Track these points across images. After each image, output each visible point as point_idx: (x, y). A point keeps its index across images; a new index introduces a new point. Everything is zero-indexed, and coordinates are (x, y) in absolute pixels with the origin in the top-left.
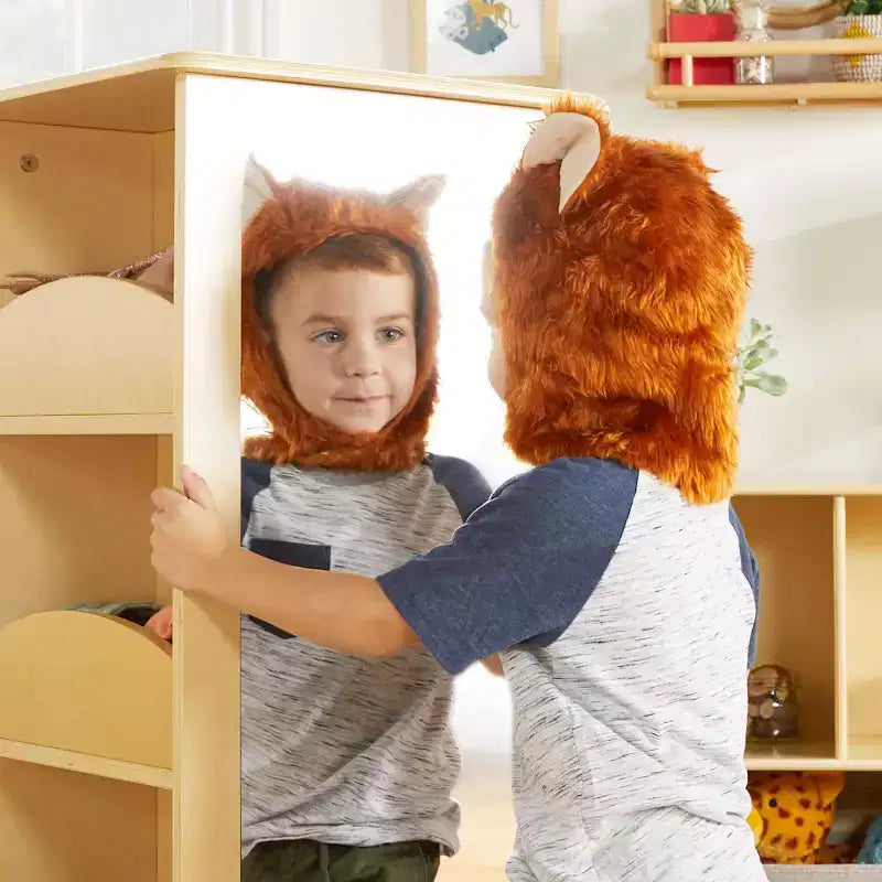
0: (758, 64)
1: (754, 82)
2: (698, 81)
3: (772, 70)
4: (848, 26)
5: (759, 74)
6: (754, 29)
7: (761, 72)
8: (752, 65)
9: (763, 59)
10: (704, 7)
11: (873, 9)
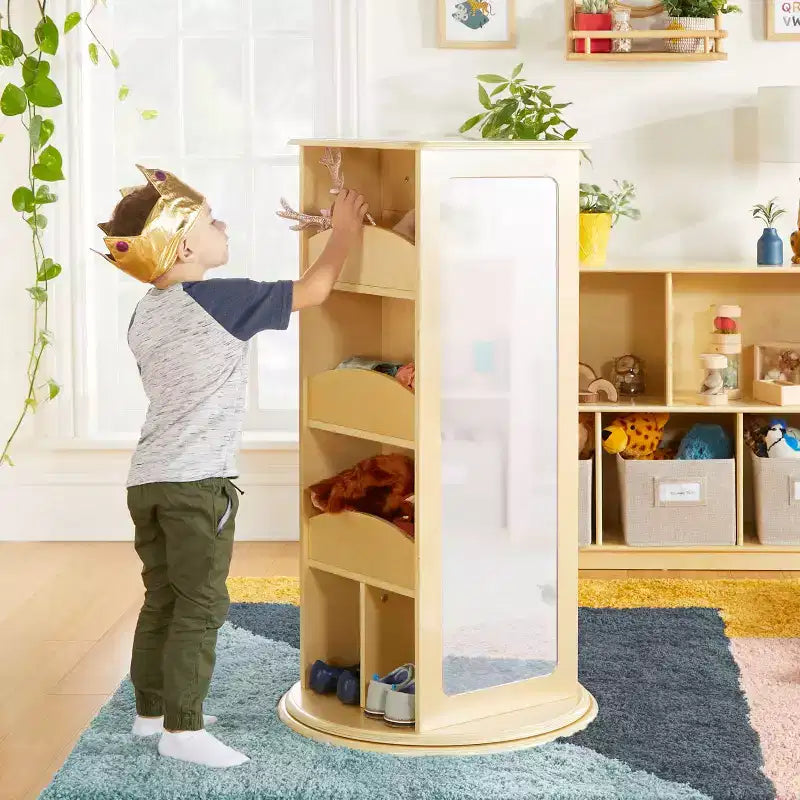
0: (624, 42)
1: (622, 52)
2: (593, 51)
3: (632, 45)
6: (622, 23)
7: (626, 46)
8: (621, 42)
9: (627, 40)
10: (595, 10)
11: (684, 14)
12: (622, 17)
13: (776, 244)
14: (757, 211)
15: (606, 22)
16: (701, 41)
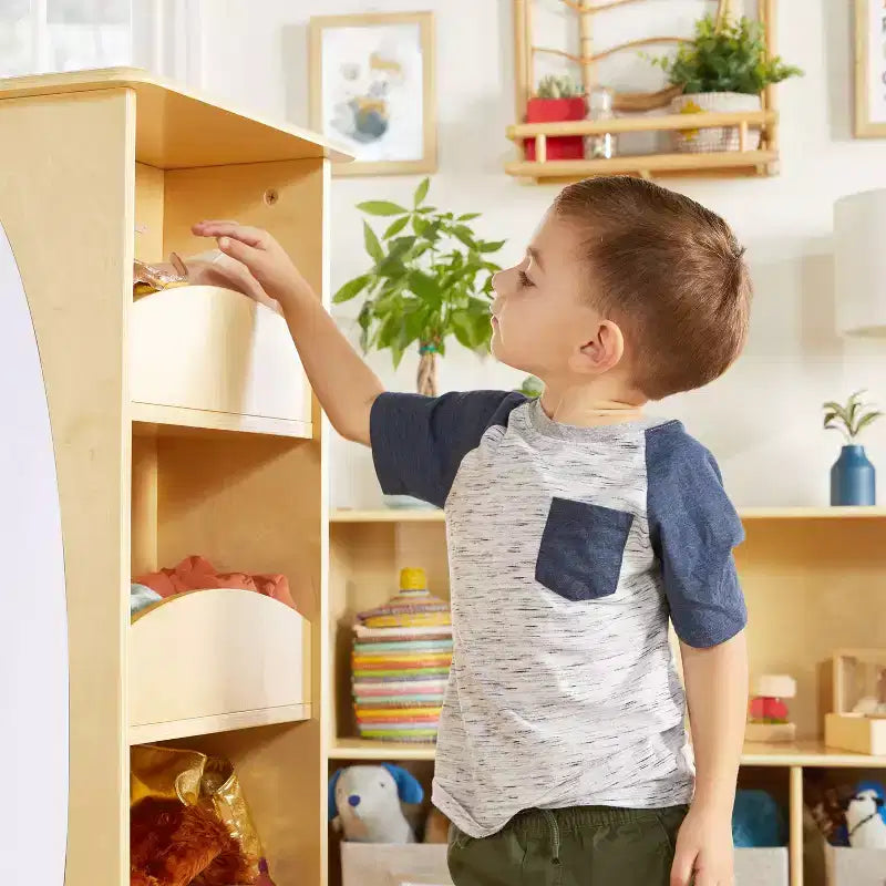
0: (604, 141)
1: (599, 157)
2: (550, 156)
3: (616, 145)
4: (685, 105)
5: (604, 150)
6: (600, 110)
7: (606, 147)
8: (598, 141)
9: (608, 137)
10: (557, 94)
11: (707, 89)
12: (601, 102)
13: (864, 472)
14: (830, 417)
15: (576, 108)
16: (735, 133)
